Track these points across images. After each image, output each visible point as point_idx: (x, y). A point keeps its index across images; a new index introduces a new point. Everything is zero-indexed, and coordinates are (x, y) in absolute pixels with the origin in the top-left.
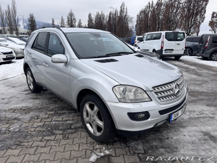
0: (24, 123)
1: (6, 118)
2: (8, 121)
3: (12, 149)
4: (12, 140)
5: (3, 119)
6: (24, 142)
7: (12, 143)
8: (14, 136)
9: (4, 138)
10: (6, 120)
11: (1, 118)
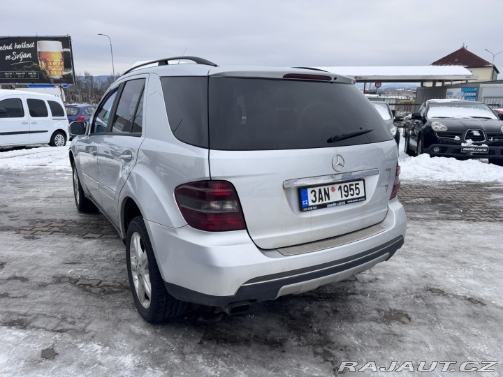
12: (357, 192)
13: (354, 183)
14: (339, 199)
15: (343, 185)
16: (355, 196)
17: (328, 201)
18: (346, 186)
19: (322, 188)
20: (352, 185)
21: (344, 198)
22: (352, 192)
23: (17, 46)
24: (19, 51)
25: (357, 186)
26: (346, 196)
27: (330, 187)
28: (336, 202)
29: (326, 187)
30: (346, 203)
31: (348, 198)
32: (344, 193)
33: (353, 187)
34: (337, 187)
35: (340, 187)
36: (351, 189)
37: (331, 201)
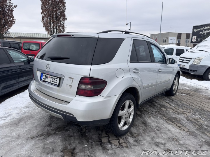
0: (188, 115)
1: (194, 126)
2: (195, 122)
3: (208, 111)
4: (204, 113)
5: (197, 126)
6: (200, 109)
7: (206, 113)
8: (201, 114)
9: (207, 116)
10: (196, 124)
11: (198, 128)
12: (56, 82)
13: (56, 78)
14: (50, 81)
15: (52, 77)
16: (55, 83)
17: (46, 80)
18: (53, 78)
19: (46, 75)
20: (55, 78)
21: (51, 82)
22: (54, 81)
23: (206, 28)
24: (205, 30)
25: (57, 80)
26: (52, 82)
27: (49, 76)
28: (49, 82)
29: (47, 75)
30: (51, 84)
31: (52, 83)
32: (52, 80)
33: (55, 79)
34: (50, 76)
35: (51, 77)
36: (54, 80)
37: (47, 81)
